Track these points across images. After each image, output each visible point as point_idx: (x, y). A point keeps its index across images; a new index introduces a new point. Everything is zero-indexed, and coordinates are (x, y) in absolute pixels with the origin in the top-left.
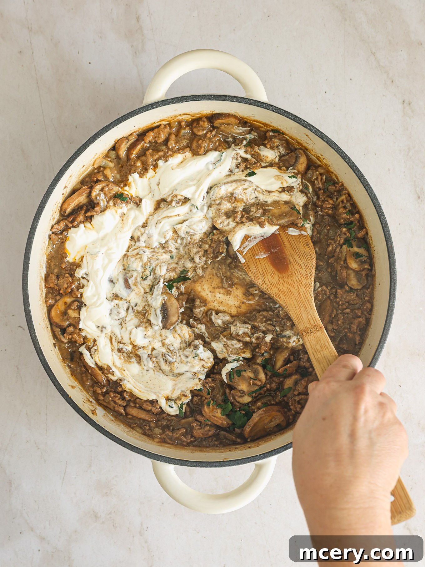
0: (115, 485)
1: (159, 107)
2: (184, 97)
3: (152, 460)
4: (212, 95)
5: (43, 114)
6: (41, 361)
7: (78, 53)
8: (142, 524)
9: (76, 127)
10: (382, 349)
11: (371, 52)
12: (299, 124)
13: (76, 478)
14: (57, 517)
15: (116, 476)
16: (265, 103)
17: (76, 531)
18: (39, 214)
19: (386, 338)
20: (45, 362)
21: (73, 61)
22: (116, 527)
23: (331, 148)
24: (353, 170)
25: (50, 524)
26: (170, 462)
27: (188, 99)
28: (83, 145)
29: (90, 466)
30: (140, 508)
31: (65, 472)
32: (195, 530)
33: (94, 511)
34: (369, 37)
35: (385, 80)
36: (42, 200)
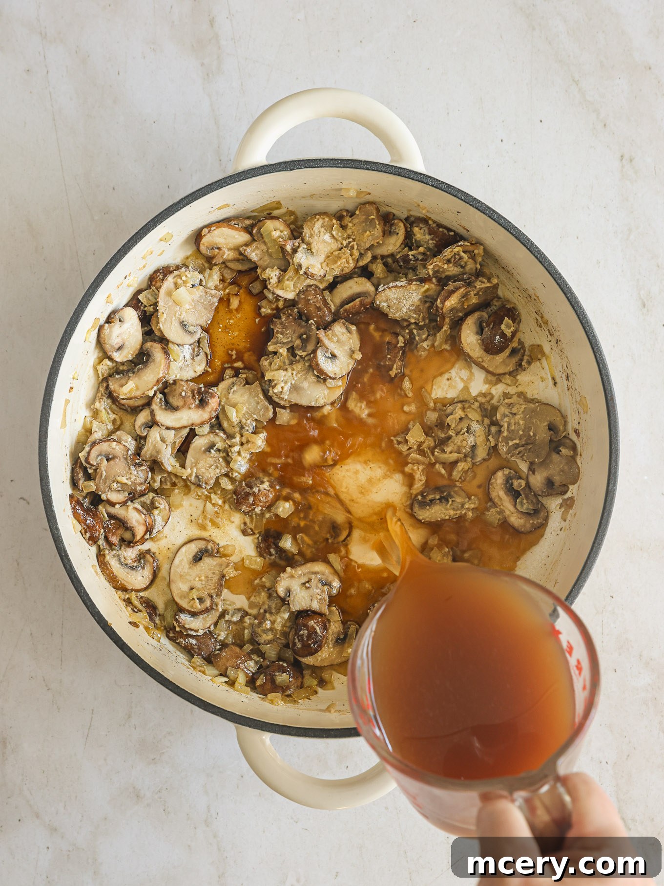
0: (168, 747)
1: (256, 176)
2: (296, 161)
3: (237, 725)
4: (338, 159)
5: (62, 168)
6: (65, 568)
7: (119, 74)
8: (208, 807)
9: (114, 189)
10: (595, 557)
11: (573, 80)
13: (106, 735)
14: (76, 797)
15: (169, 733)
16: (421, 174)
17: (106, 819)
18: (66, 339)
20: (72, 569)
21: (111, 86)
22: (169, 813)
23: (521, 245)
24: (555, 280)
25: (65, 807)
26: (264, 729)
27: (302, 165)
29: (129, 717)
30: (205, 784)
31: (90, 727)
32: (292, 818)
33: (134, 788)
34: (569, 56)
35: (593, 124)
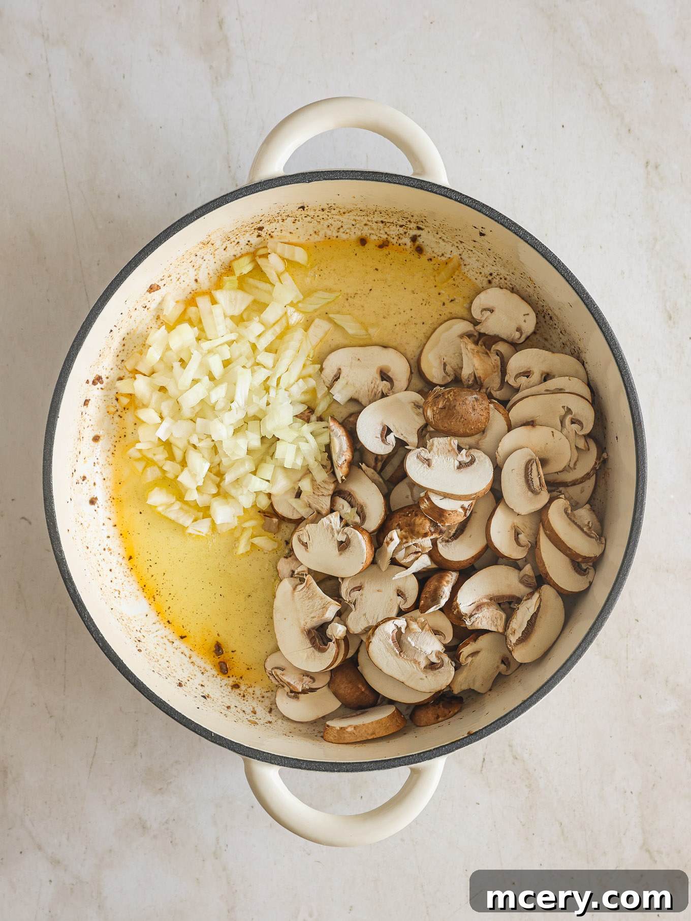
0: (175, 777)
1: (273, 187)
2: (314, 172)
3: (245, 757)
4: (357, 171)
5: (65, 175)
6: (69, 591)
7: (124, 77)
8: (217, 839)
9: (119, 197)
10: (620, 589)
11: (596, 84)
12: (498, 222)
13: (111, 764)
14: (80, 828)
15: (176, 762)
16: (445, 188)
17: (110, 851)
19: (627, 571)
20: (76, 593)
21: (116, 90)
22: (176, 844)
23: (548, 263)
24: (582, 299)
25: (68, 839)
26: (273, 762)
27: (321, 176)
28: (148, 245)
29: (135, 746)
30: (214, 814)
31: (94, 755)
33: (140, 819)
34: (592, 59)
35: (617, 129)
36: (79, 332)
